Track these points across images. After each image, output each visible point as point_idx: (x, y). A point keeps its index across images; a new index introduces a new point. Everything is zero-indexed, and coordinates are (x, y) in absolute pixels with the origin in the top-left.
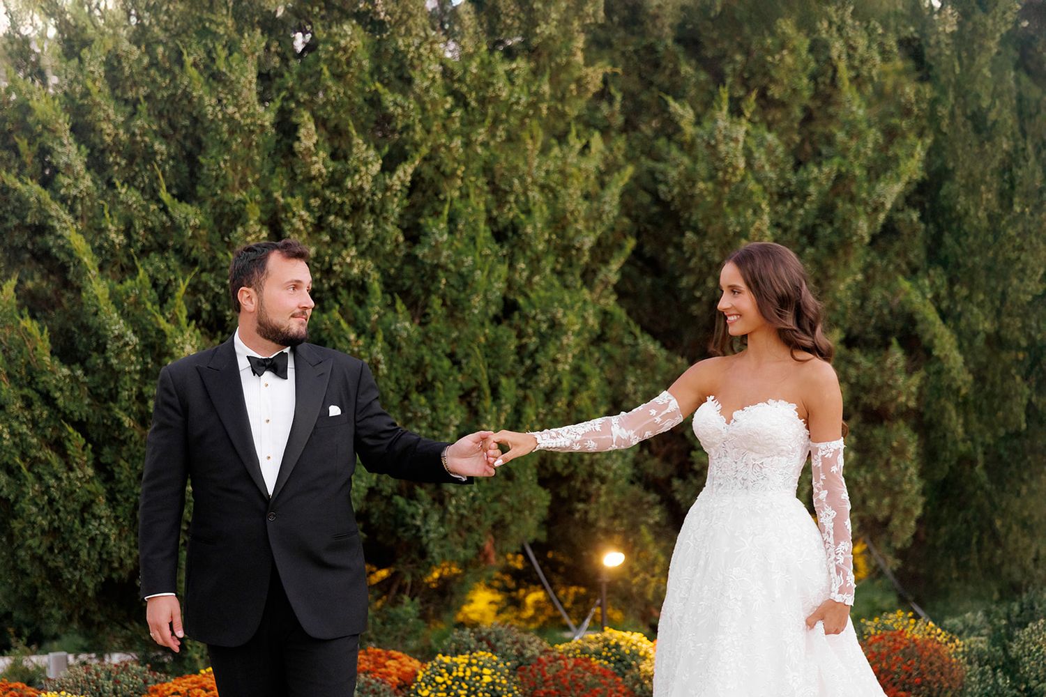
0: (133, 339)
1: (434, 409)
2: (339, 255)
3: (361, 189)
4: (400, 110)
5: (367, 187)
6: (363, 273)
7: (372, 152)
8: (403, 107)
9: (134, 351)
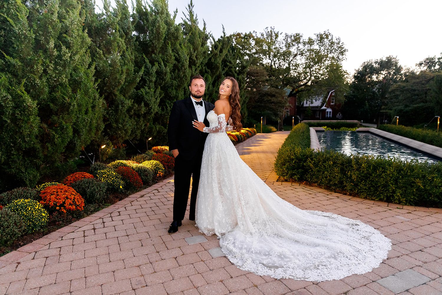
0: (10, 97)
1: (82, 116)
2: (60, 76)
3: (67, 60)
4: (72, 42)
5: (69, 60)
6: (65, 81)
7: (68, 50)
8: (73, 41)
9: (10, 101)
